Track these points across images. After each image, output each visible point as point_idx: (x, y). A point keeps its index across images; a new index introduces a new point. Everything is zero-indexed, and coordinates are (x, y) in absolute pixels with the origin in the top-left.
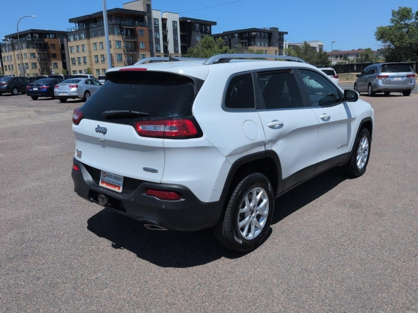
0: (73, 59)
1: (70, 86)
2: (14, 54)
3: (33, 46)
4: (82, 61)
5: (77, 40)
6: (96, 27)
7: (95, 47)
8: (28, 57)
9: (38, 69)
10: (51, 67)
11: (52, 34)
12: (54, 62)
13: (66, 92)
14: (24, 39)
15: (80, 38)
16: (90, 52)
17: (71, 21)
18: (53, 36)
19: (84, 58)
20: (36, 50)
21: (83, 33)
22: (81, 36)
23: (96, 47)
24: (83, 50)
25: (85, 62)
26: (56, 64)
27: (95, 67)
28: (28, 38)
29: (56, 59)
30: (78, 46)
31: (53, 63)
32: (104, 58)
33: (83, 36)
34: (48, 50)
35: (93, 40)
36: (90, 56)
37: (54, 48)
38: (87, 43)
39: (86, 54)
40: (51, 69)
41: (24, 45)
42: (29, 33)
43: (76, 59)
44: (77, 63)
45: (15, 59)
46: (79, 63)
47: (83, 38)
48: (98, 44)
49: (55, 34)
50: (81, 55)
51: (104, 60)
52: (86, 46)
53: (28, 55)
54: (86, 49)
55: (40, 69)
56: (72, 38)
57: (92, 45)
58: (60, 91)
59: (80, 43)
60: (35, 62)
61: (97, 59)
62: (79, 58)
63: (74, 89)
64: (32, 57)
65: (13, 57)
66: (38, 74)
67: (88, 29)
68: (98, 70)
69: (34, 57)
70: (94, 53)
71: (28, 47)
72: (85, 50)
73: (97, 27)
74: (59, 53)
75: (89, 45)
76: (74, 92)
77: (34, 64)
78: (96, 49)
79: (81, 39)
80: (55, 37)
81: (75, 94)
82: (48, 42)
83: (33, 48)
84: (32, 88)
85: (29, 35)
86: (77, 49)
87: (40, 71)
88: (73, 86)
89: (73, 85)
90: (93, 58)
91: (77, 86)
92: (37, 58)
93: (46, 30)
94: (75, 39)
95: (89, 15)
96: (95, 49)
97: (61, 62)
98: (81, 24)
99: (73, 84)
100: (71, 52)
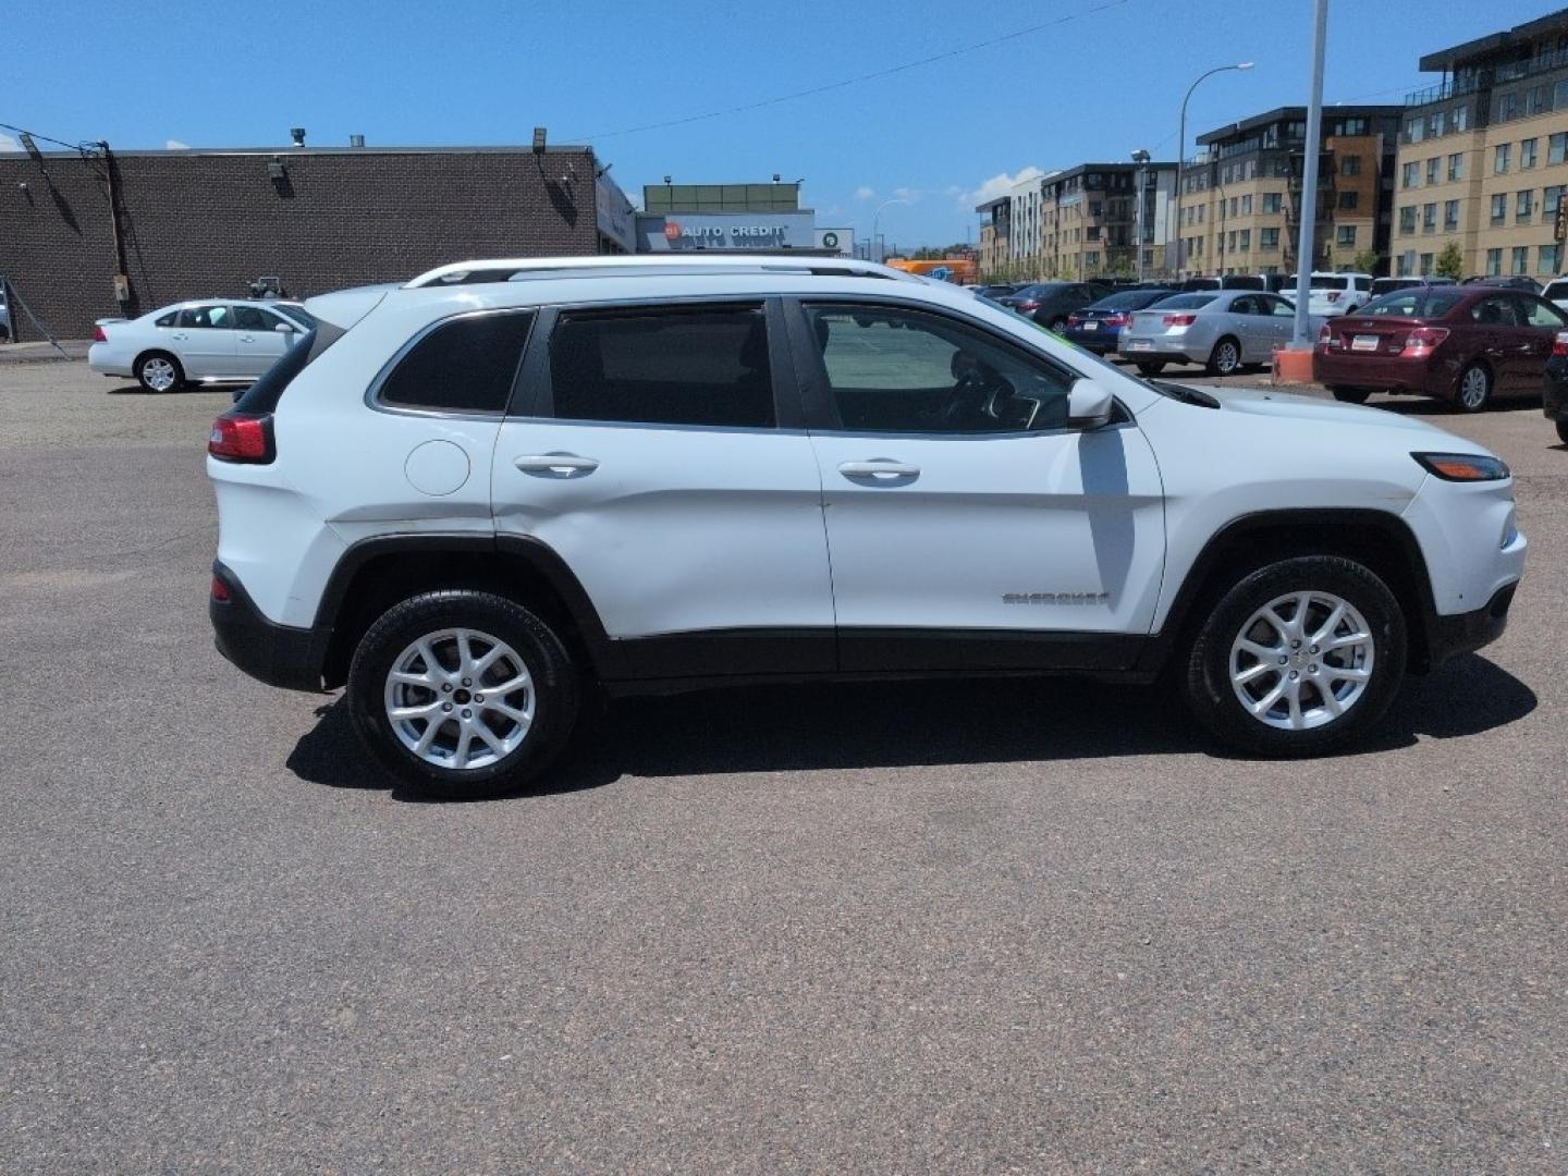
0: (1408, 212)
1: (1166, 320)
2: (1212, 198)
3: (1280, 168)
4: (1439, 219)
5: (1435, 136)
6: (1520, 79)
7: (1501, 160)
8: (1253, 210)
9: (1281, 249)
10: (1328, 242)
11: (1357, 118)
12: (1343, 224)
13: (1151, 341)
14: (1254, 143)
15: (1451, 129)
16: (1477, 182)
17: (1429, 64)
18: (1361, 124)
19: (1452, 204)
20: (1286, 183)
21: (1464, 110)
22: (1455, 120)
23: (1505, 161)
24: (1452, 176)
25: (1450, 223)
26: (1349, 231)
27: (1490, 238)
28: (1270, 138)
29: (1352, 211)
30: (1433, 162)
31: (1340, 228)
32: (1528, 205)
33: (1461, 120)
34: (1330, 181)
35: (1497, 134)
36: (1475, 198)
37: (1355, 172)
38: (1471, 148)
39: (1460, 191)
40: (1326, 250)
41: (1250, 166)
42: (1272, 123)
43: (1420, 210)
44: (1419, 225)
45: (1212, 216)
46: (1429, 225)
47: (1462, 128)
48: (1516, 149)
49: (1367, 120)
50: (1440, 194)
51: (1528, 213)
52: (1467, 160)
53: (1257, 201)
54: (1464, 170)
55: (1288, 250)
56: (1416, 131)
57: (1490, 154)
58: (1135, 336)
59: (1442, 147)
60: (1276, 226)
61: (1502, 208)
62: (1430, 207)
63: (1178, 330)
64: (1269, 209)
65: (1207, 207)
66: (1276, 268)
67: (1485, 91)
68: (1495, 254)
69: (1276, 209)
70: (1492, 186)
71: (1260, 173)
72: (1458, 175)
73: (1524, 78)
74: (1368, 189)
75: (1479, 153)
76: (1176, 339)
77: (1272, 233)
78: (1503, 170)
79: (1452, 132)
80: (1366, 132)
81: (1180, 348)
82: (1333, 151)
83: (1278, 174)
84: (1081, 323)
85: (1274, 130)
86: (1430, 173)
87: (1285, 256)
88: (1175, 321)
89: (1177, 315)
90: (1486, 202)
91: (1190, 320)
92: (1283, 212)
93: (1339, 104)
94: (1429, 134)
95: (1503, 35)
96: (1500, 168)
97: (1372, 223)
98: (1467, 73)
99: (1177, 313)
100: (1406, 183)
